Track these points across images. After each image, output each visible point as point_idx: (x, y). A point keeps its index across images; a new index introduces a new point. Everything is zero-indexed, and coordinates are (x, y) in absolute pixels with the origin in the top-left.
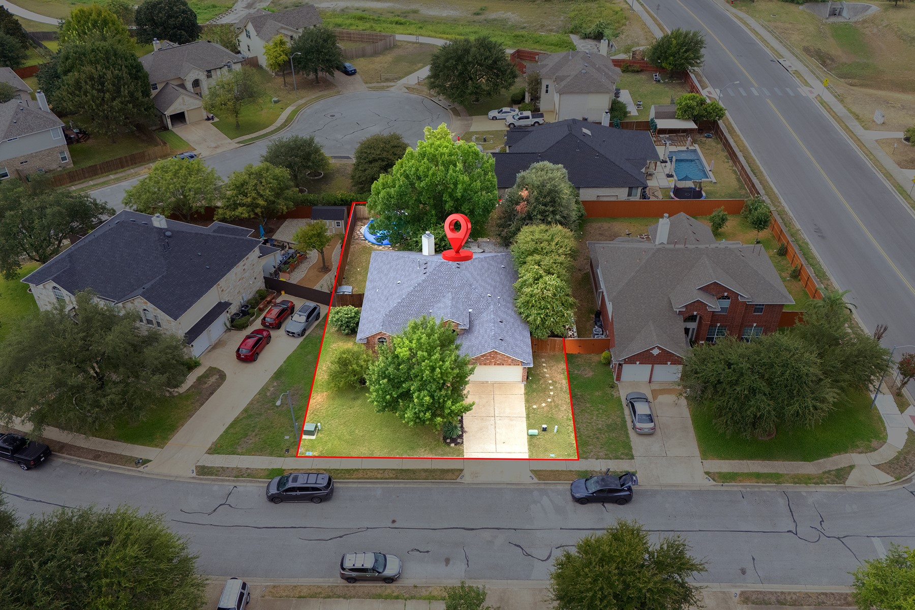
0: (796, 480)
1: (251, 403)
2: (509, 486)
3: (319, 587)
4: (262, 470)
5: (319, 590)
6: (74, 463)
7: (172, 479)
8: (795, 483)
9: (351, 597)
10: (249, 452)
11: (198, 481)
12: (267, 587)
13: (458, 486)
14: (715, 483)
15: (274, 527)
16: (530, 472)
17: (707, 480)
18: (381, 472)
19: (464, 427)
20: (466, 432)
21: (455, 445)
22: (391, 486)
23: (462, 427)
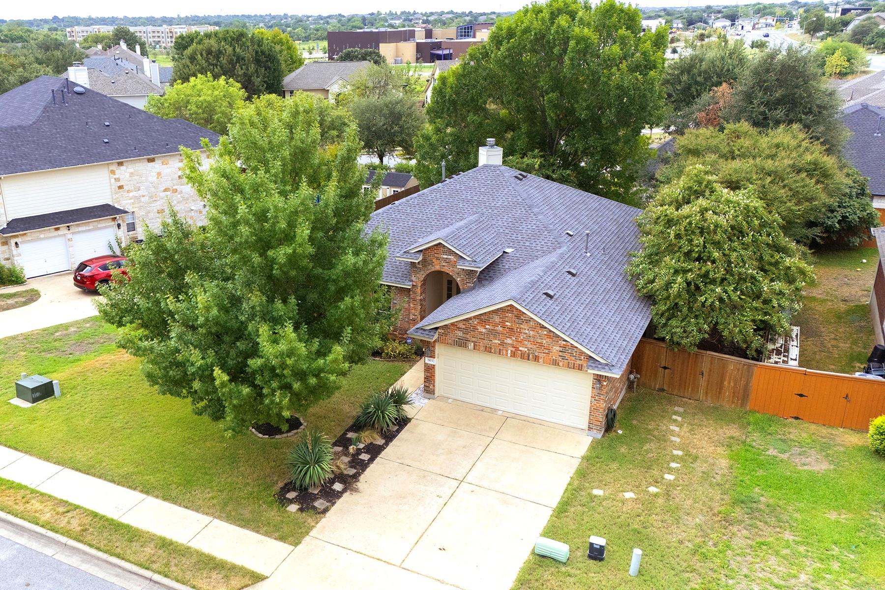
18: (61, 509)
19: (362, 478)
20: (357, 490)
21: (301, 510)
22: (49, 551)
23: (356, 477)
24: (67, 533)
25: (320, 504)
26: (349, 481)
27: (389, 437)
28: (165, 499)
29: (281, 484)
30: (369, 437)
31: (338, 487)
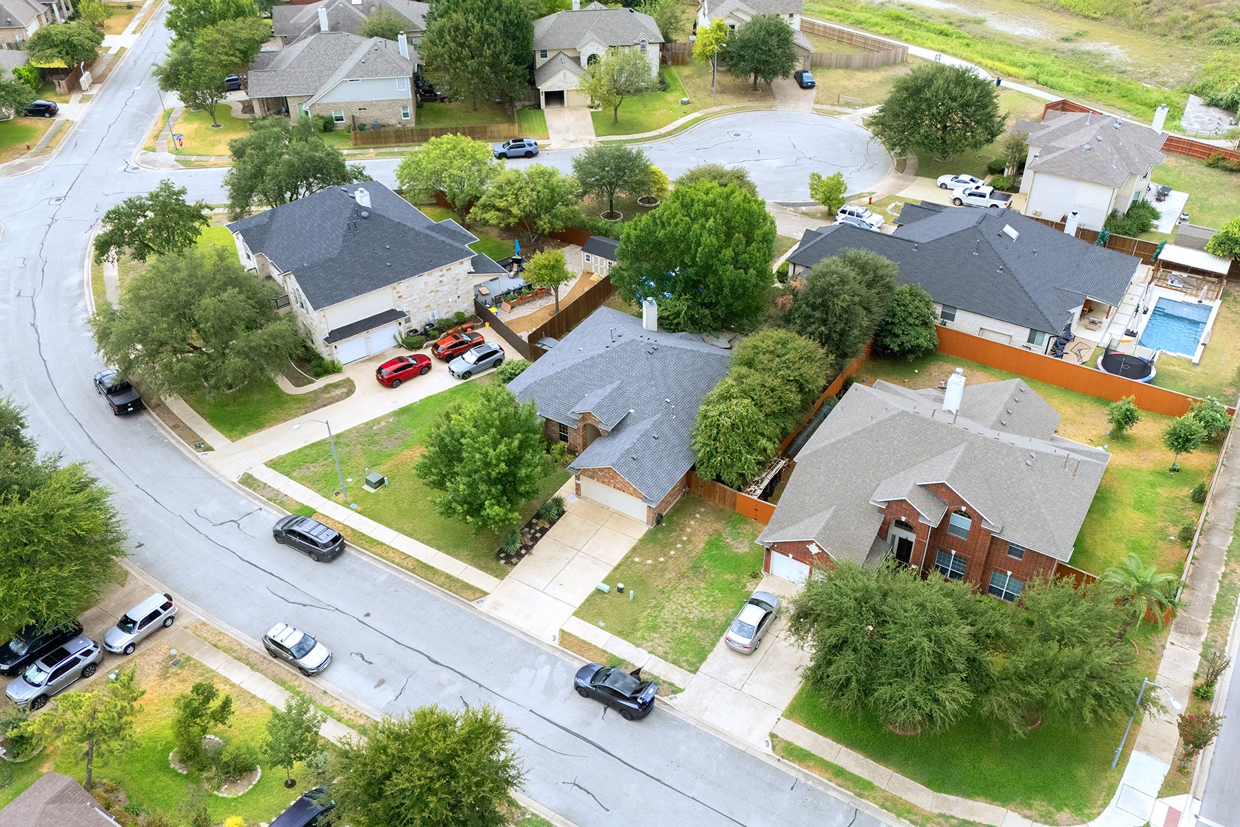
0: (888, 804)
1: (350, 431)
2: (521, 636)
3: (240, 644)
4: (297, 502)
5: (238, 648)
6: (155, 425)
7: (216, 476)
8: (883, 806)
9: (258, 670)
10: (302, 480)
11: (235, 489)
12: (198, 620)
13: (468, 610)
14: (771, 752)
15: (256, 566)
16: (558, 631)
17: (764, 744)
18: (403, 557)
19: (535, 547)
20: (531, 554)
21: (505, 563)
22: (401, 576)
23: (532, 547)
24: (407, 569)
25: (514, 560)
26: (528, 548)
27: (552, 523)
28: (447, 553)
29: (498, 549)
30: (543, 523)
31: (523, 552)
